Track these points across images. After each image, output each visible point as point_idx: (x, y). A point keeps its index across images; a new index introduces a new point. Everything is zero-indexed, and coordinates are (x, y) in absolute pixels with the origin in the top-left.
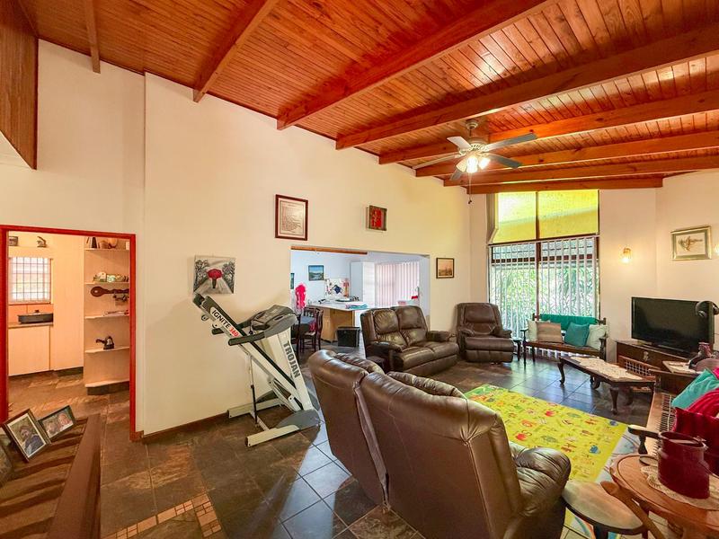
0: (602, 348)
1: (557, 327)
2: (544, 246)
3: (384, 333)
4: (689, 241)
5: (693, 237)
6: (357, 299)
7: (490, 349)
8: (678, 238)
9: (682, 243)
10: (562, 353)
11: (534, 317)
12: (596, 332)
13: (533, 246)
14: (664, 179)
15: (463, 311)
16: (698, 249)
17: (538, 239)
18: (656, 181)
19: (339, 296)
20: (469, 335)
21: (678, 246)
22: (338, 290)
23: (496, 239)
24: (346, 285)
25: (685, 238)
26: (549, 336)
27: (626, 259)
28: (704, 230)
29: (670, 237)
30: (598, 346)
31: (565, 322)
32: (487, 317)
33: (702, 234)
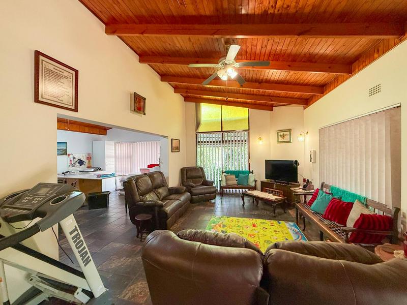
0: (255, 185)
1: (234, 176)
2: (225, 134)
3: (143, 194)
4: (284, 135)
5: (285, 133)
6: (99, 169)
7: (205, 194)
8: (279, 134)
9: (281, 136)
10: (244, 190)
11: (223, 172)
12: (252, 178)
13: (220, 135)
14: (274, 108)
15: (185, 172)
16: (287, 138)
17: (222, 131)
18: (270, 108)
19: (83, 168)
20: (193, 187)
21: (279, 137)
22: (81, 162)
23: (200, 130)
24: (89, 158)
25: (282, 133)
26: (231, 182)
27: (261, 143)
28: (289, 130)
29: (276, 133)
30: (253, 184)
31: (237, 174)
32: (198, 175)
33: (289, 132)
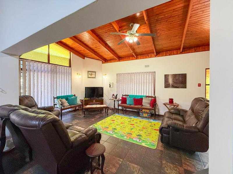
5: (93, 73)
9: (90, 74)
11: (55, 98)
14: (85, 58)
16: (93, 76)
17: (49, 63)
21: (89, 75)
25: (91, 73)
29: (87, 72)
33: (95, 73)
